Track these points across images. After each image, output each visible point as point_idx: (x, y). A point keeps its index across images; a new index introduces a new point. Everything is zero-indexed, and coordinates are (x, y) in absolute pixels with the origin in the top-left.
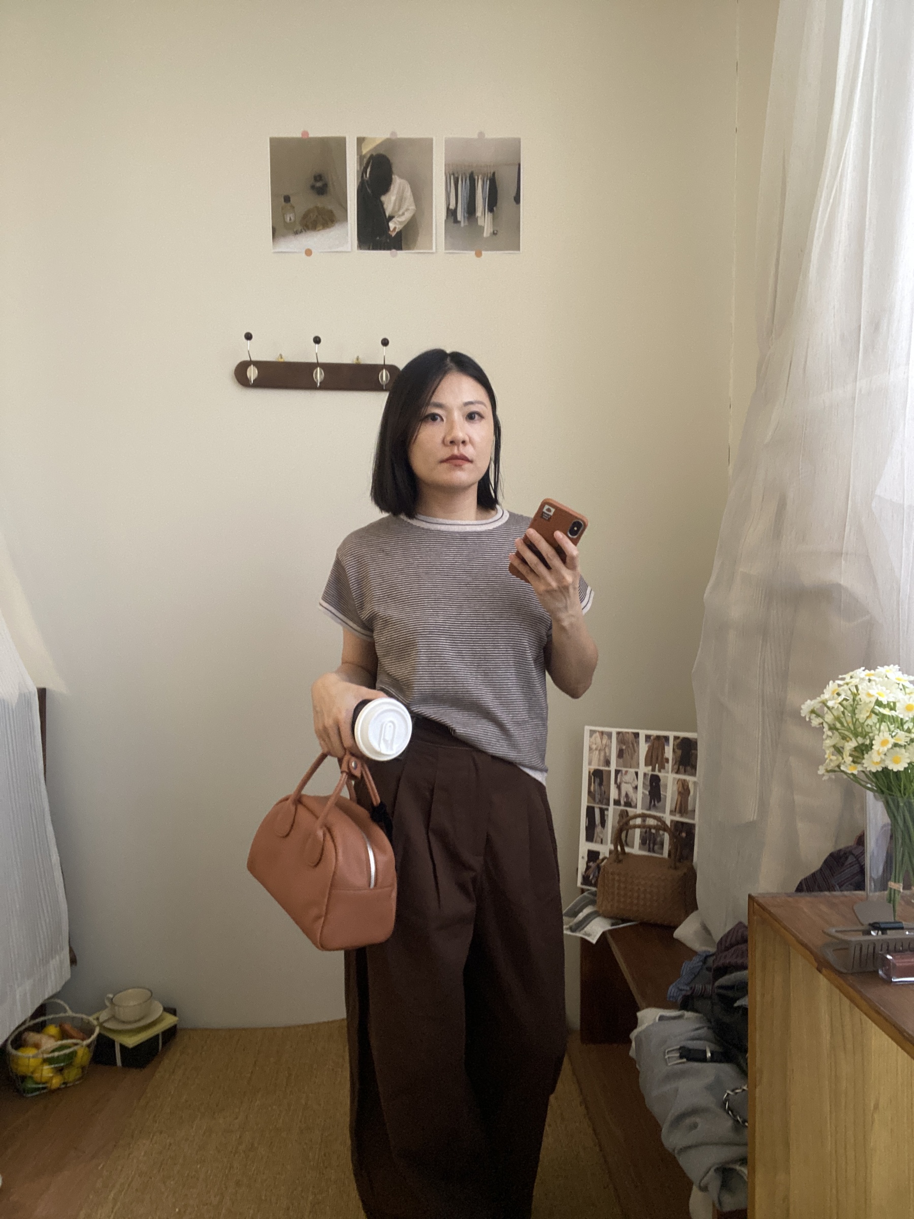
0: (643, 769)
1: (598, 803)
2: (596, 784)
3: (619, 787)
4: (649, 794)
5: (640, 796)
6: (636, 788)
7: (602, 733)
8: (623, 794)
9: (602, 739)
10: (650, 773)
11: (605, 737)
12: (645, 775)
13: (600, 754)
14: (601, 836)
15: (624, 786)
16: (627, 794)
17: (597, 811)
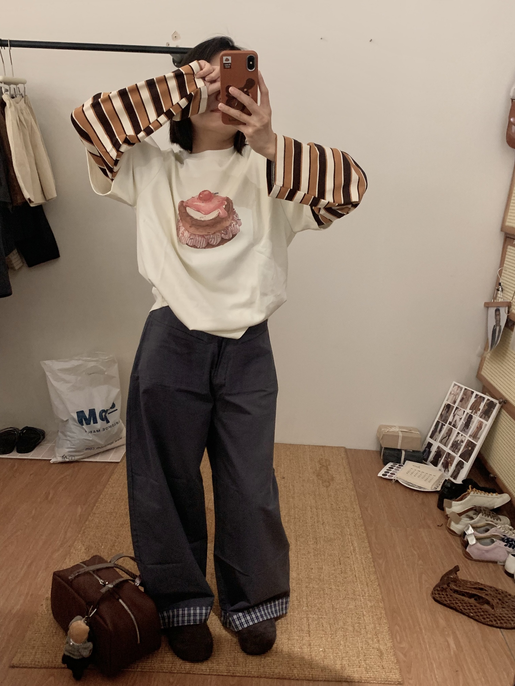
0: (468, 411)
1: (442, 421)
2: (446, 411)
3: (454, 416)
4: (465, 424)
5: (460, 424)
6: (461, 419)
7: (459, 387)
8: (455, 419)
9: (457, 390)
10: (470, 413)
11: (459, 389)
12: (468, 413)
13: (453, 396)
14: (437, 437)
15: (456, 416)
16: (456, 421)
17: (440, 425)
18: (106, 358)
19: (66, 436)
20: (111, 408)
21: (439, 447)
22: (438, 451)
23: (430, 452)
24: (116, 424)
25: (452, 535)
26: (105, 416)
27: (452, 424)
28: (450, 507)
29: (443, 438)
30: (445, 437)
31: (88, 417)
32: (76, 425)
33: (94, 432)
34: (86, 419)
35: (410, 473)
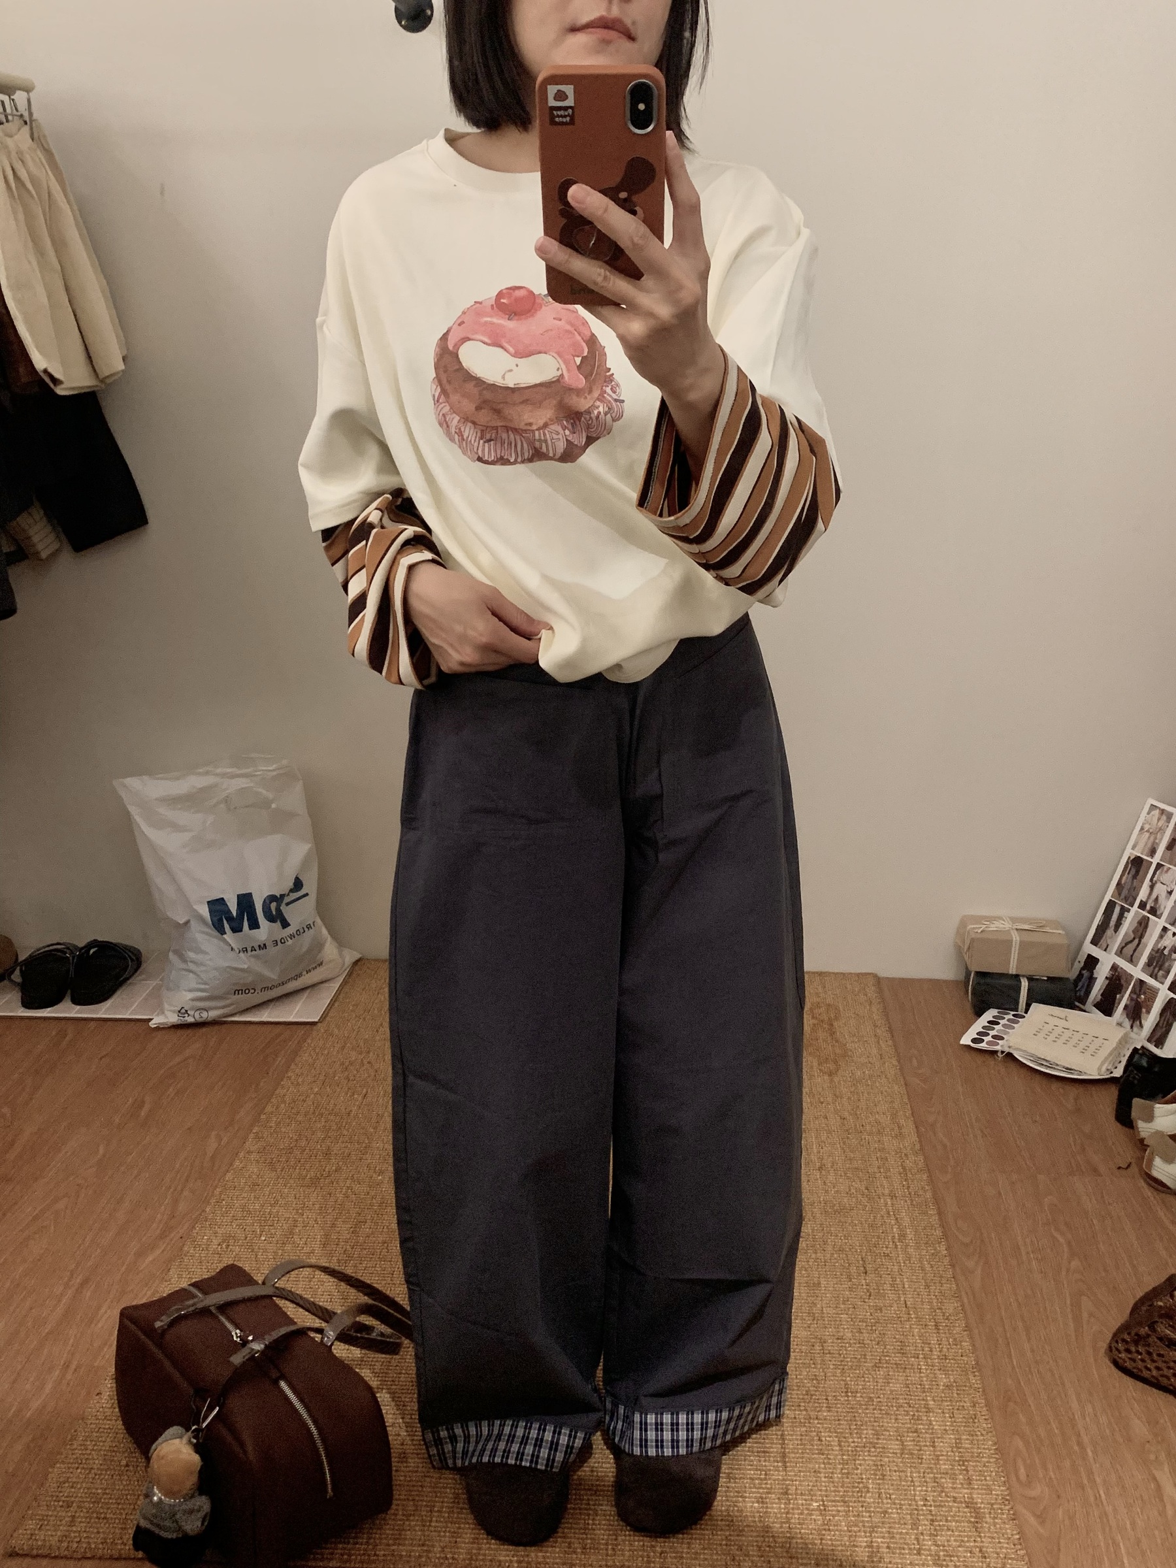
1: (1122, 900)
2: (1130, 875)
3: (1152, 887)
5: (1169, 905)
6: (1171, 893)
7: (1163, 811)
8: (1154, 896)
9: (1159, 819)
11: (1164, 817)
13: (1149, 837)
14: (1109, 941)
15: (1158, 886)
16: (1157, 897)
17: (1117, 910)
18: (271, 768)
19: (185, 961)
20: (291, 891)
21: (1114, 968)
22: (1113, 975)
23: (1092, 980)
24: (306, 929)
25: (1156, 1190)
26: (278, 910)
27: (1148, 907)
28: (1150, 1118)
29: (1127, 944)
30: (1131, 941)
31: (235, 914)
32: (207, 934)
33: (253, 949)
34: (230, 919)
35: (1041, 1035)
